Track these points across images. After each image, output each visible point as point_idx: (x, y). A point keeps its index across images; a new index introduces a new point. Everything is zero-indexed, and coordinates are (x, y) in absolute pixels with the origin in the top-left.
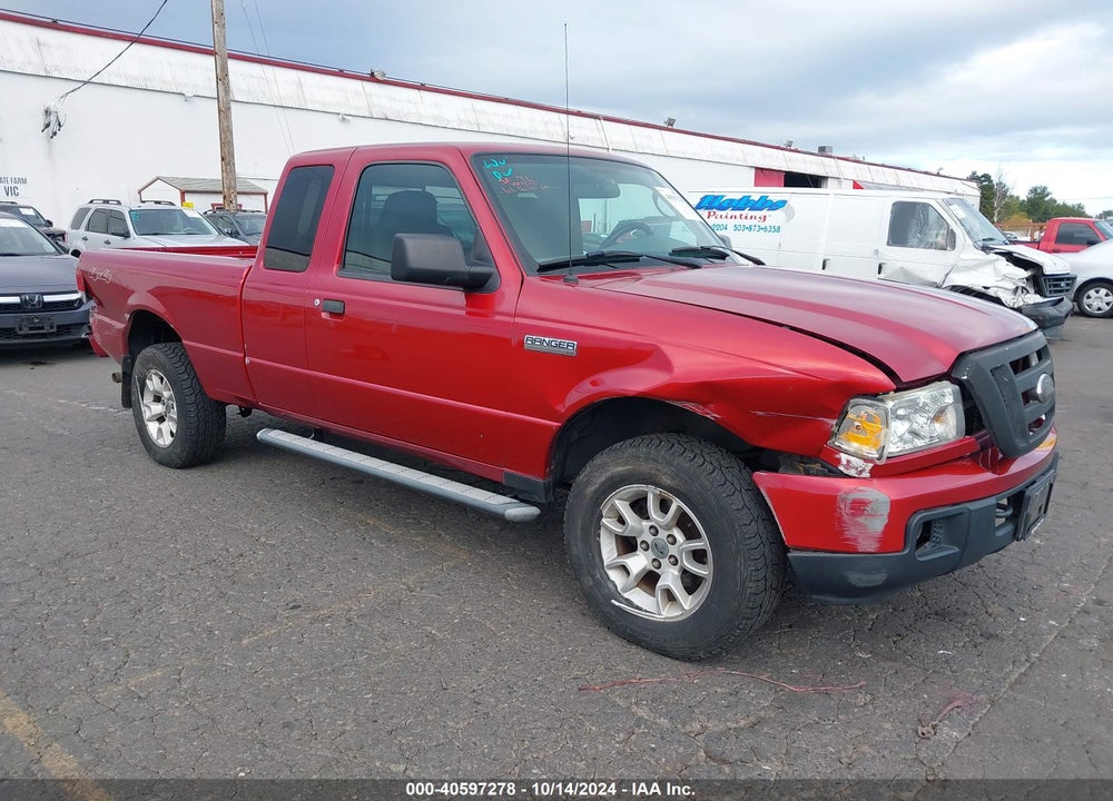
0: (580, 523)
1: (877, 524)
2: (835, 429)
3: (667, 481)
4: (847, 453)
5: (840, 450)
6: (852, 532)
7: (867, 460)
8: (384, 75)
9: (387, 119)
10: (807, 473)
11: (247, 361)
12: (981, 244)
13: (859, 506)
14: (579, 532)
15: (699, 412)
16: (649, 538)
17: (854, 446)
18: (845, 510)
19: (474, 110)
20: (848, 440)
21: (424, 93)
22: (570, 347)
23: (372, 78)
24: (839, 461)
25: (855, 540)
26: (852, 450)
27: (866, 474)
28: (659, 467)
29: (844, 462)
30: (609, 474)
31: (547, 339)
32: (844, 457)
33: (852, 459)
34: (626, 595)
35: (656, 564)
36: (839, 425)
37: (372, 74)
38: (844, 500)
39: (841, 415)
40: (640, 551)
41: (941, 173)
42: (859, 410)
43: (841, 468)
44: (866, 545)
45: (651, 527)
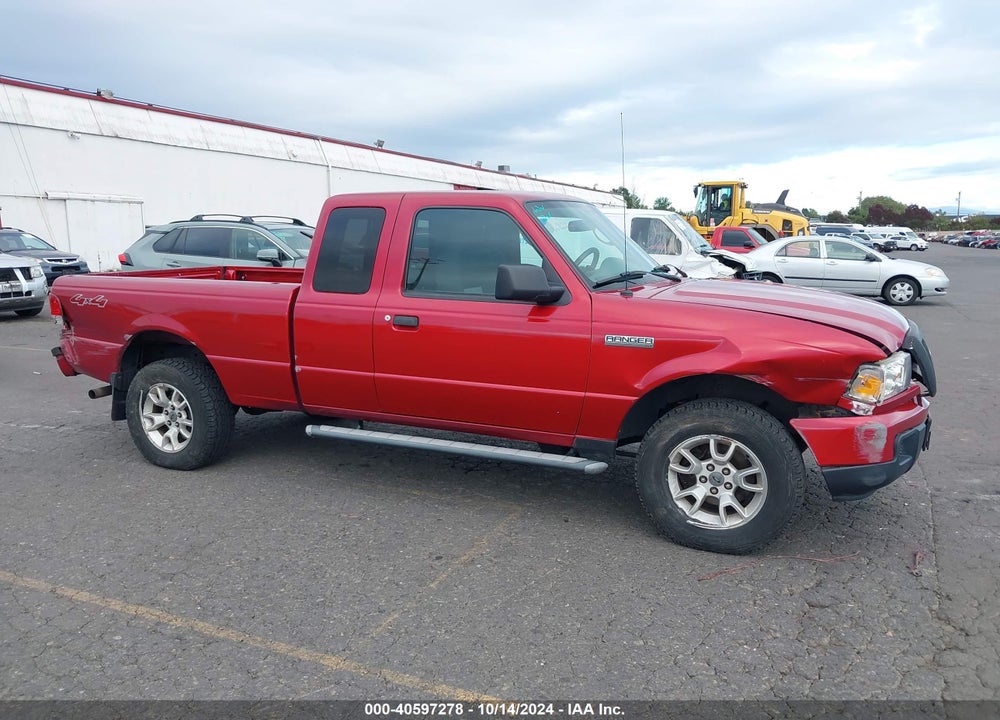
0: (653, 471)
1: (880, 444)
2: (849, 386)
3: (729, 429)
4: (857, 400)
5: (852, 399)
6: (865, 451)
7: (871, 404)
8: (112, 95)
9: (117, 137)
10: (823, 417)
11: (298, 368)
12: (700, 249)
13: (870, 434)
14: (652, 477)
15: (758, 381)
16: (706, 473)
17: (862, 396)
18: (860, 437)
19: (203, 131)
20: (859, 392)
21: (152, 113)
22: (648, 341)
23: (98, 97)
24: (852, 406)
25: (867, 456)
26: (860, 398)
27: (870, 413)
28: (721, 420)
29: (855, 406)
30: (677, 431)
31: (626, 337)
32: (855, 404)
33: (860, 404)
34: (693, 517)
35: (714, 491)
36: (851, 383)
37: (99, 93)
38: (859, 430)
39: (854, 376)
40: (699, 484)
41: (597, 188)
42: (865, 373)
43: (853, 411)
44: (875, 458)
45: (709, 465)
